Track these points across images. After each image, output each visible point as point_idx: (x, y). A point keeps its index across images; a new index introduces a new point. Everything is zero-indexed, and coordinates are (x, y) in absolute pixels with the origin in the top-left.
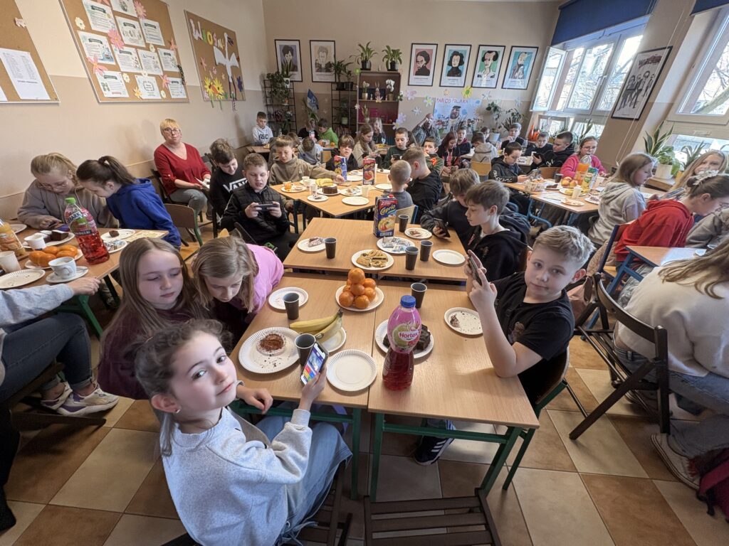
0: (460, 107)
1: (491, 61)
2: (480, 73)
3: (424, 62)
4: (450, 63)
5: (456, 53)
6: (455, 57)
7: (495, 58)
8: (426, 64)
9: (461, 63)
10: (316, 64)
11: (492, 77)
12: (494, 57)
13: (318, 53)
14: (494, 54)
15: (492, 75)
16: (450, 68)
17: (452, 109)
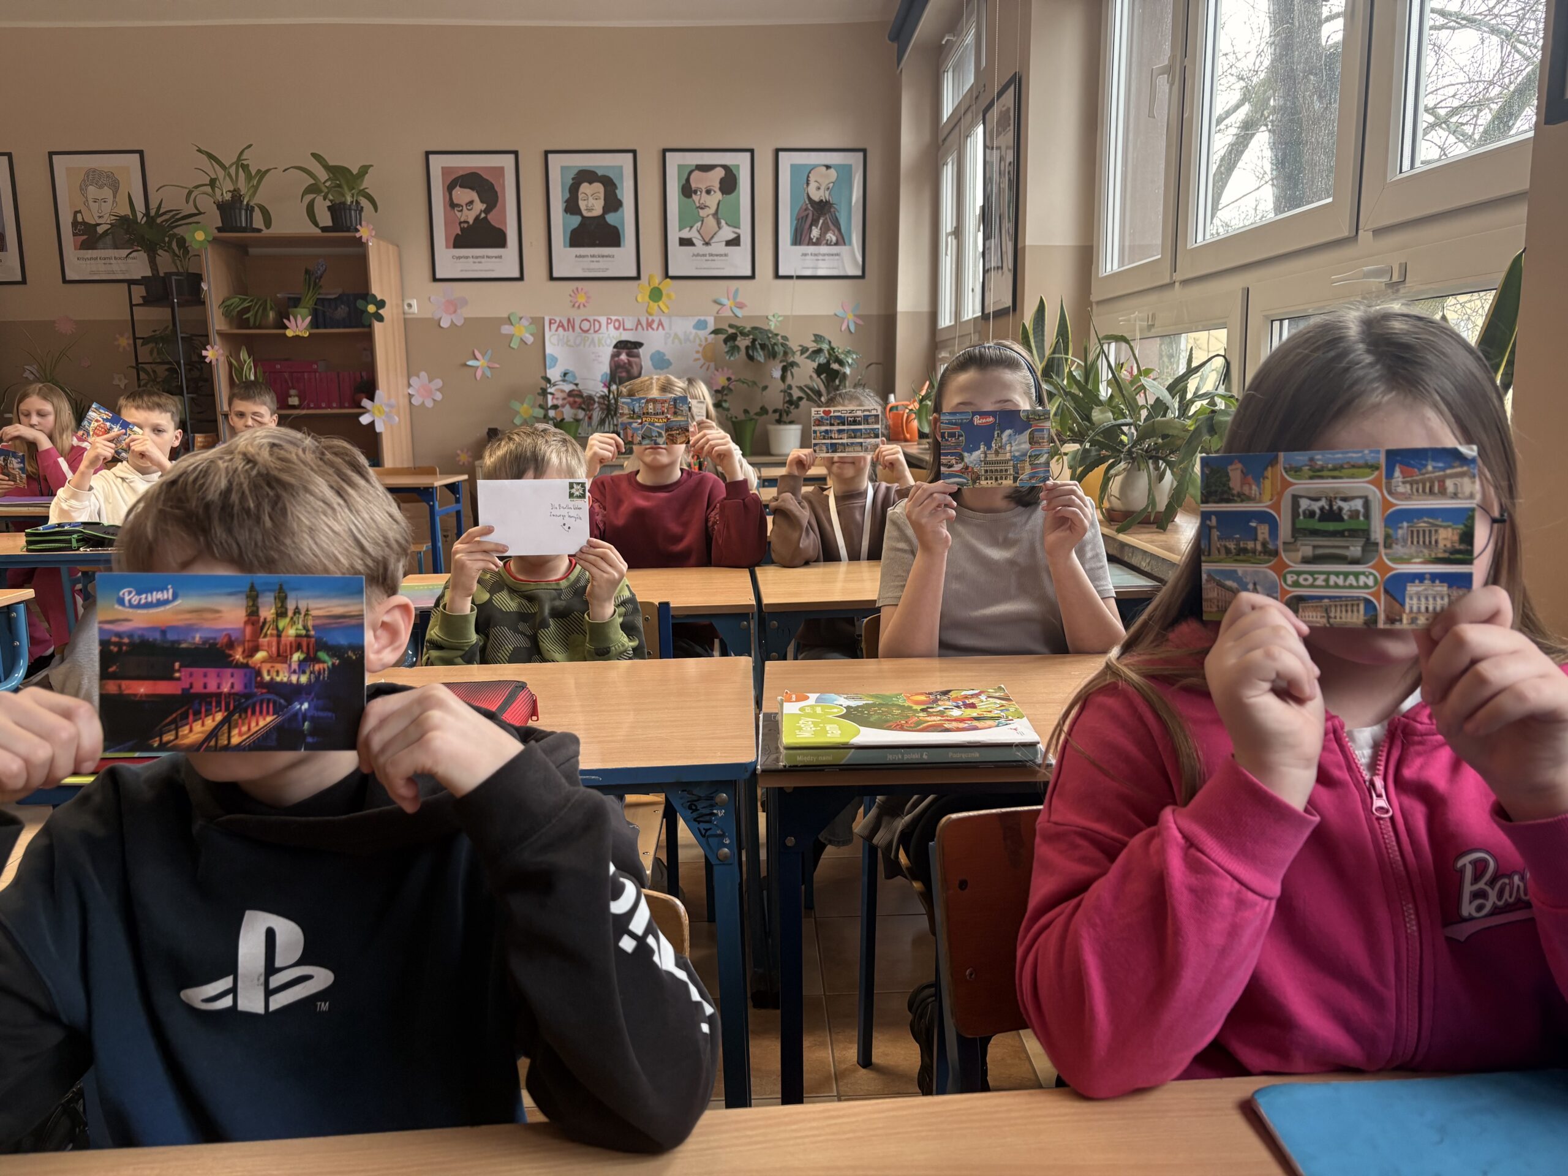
0: (639, 345)
1: (718, 196)
2: (685, 234)
3: (479, 206)
4: (572, 206)
5: (586, 176)
6: (585, 188)
7: (729, 184)
8: (487, 211)
9: (613, 203)
10: (75, 224)
11: (729, 243)
12: (722, 181)
13: (83, 189)
14: (720, 173)
15: (732, 236)
16: (576, 221)
17: (609, 350)
